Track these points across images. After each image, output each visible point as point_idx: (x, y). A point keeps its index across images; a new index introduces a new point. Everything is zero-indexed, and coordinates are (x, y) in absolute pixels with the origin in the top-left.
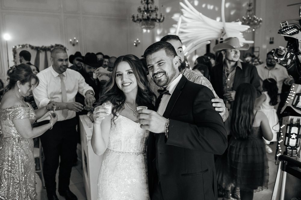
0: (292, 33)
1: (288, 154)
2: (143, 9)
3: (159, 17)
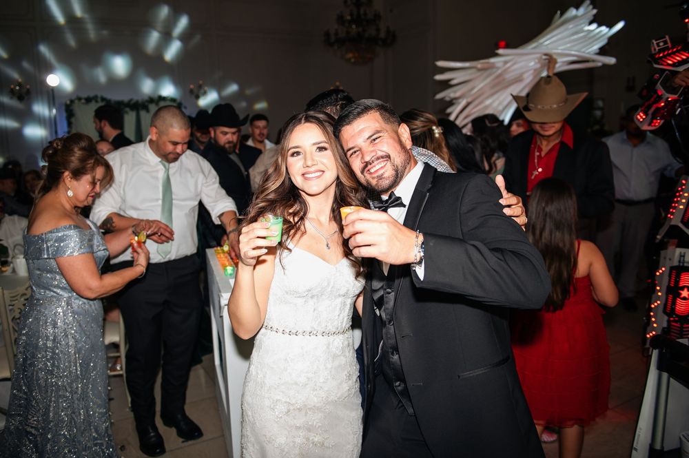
0: (679, 61)
1: (672, 334)
2: (349, 18)
3: (382, 35)
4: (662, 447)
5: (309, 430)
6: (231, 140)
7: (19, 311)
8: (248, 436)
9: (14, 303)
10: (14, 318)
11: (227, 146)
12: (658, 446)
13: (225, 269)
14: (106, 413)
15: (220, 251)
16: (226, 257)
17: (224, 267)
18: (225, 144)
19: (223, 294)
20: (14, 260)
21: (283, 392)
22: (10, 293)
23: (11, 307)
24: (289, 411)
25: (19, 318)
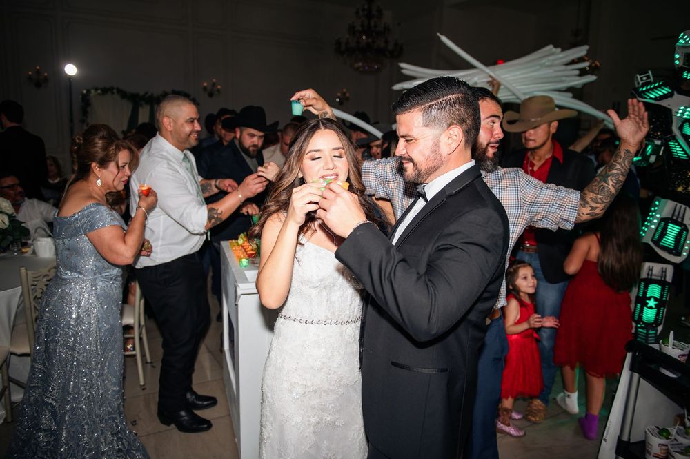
0: (660, 95)
1: (640, 338)
2: (360, 28)
3: (390, 47)
4: (629, 439)
5: (323, 410)
6: (256, 143)
7: (41, 291)
8: (267, 415)
9: (36, 283)
10: (36, 297)
11: (251, 149)
12: (625, 438)
13: (241, 261)
14: (119, 391)
15: (235, 244)
16: (241, 250)
17: (240, 259)
18: (250, 147)
19: (239, 285)
20: (34, 242)
21: (300, 375)
22: (33, 274)
23: (33, 287)
24: (305, 393)
25: (40, 298)
